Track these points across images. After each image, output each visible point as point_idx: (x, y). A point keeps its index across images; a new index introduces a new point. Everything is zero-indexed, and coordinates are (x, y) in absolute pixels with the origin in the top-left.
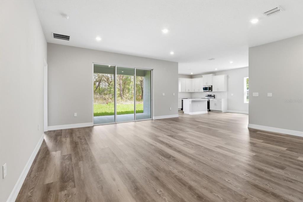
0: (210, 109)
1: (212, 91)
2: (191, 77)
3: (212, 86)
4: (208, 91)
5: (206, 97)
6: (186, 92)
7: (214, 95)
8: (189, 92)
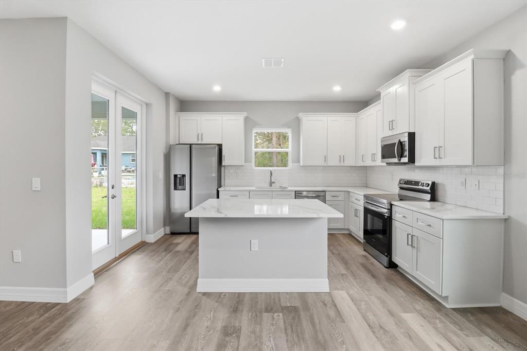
0: (393, 260)
1: (411, 160)
4: (396, 160)
5: (401, 188)
6: (329, 165)
7: (430, 183)
8: (342, 165)
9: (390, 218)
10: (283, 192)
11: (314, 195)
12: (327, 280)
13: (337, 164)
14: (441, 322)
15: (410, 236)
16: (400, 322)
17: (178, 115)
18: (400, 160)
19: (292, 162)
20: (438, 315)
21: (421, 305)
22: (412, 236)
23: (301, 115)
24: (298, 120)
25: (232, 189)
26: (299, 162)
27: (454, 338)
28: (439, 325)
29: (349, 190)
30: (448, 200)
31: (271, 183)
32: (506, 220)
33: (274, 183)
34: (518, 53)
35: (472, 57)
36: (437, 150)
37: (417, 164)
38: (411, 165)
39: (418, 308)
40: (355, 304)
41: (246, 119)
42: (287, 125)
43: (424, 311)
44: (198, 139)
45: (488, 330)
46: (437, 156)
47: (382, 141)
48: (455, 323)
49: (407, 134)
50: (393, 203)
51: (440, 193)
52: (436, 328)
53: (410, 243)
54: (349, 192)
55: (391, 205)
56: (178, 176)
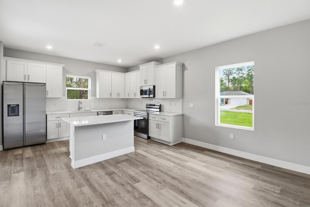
0: (149, 136)
1: (154, 96)
2: (126, 69)
3: (154, 87)
4: (148, 96)
5: (147, 107)
6: (112, 98)
7: (159, 105)
8: (118, 98)
9: (148, 119)
10: (89, 113)
11: (105, 114)
12: (134, 147)
13: (116, 97)
14: (172, 149)
15: (157, 125)
16: (162, 152)
17: (6, 59)
18: (149, 96)
19: (91, 96)
20: (170, 148)
21: (164, 147)
22: (158, 124)
23: (97, 71)
24: (95, 73)
25: (57, 113)
26: (95, 96)
27: (177, 152)
28: (172, 150)
29: (123, 110)
30: (165, 111)
31: (80, 108)
32: (183, 115)
33: (81, 108)
34: (186, 65)
35: (176, 63)
36: (164, 93)
37: (156, 98)
38: (154, 98)
39: (164, 148)
40: (146, 152)
41: (64, 68)
42: (88, 75)
43: (166, 148)
44: (25, 79)
45: (183, 148)
46: (164, 95)
47: (140, 88)
48: (175, 149)
49: (153, 86)
50: (149, 113)
51: (162, 108)
52: (171, 151)
53: (157, 127)
54: (123, 111)
55: (148, 114)
56: (12, 106)
